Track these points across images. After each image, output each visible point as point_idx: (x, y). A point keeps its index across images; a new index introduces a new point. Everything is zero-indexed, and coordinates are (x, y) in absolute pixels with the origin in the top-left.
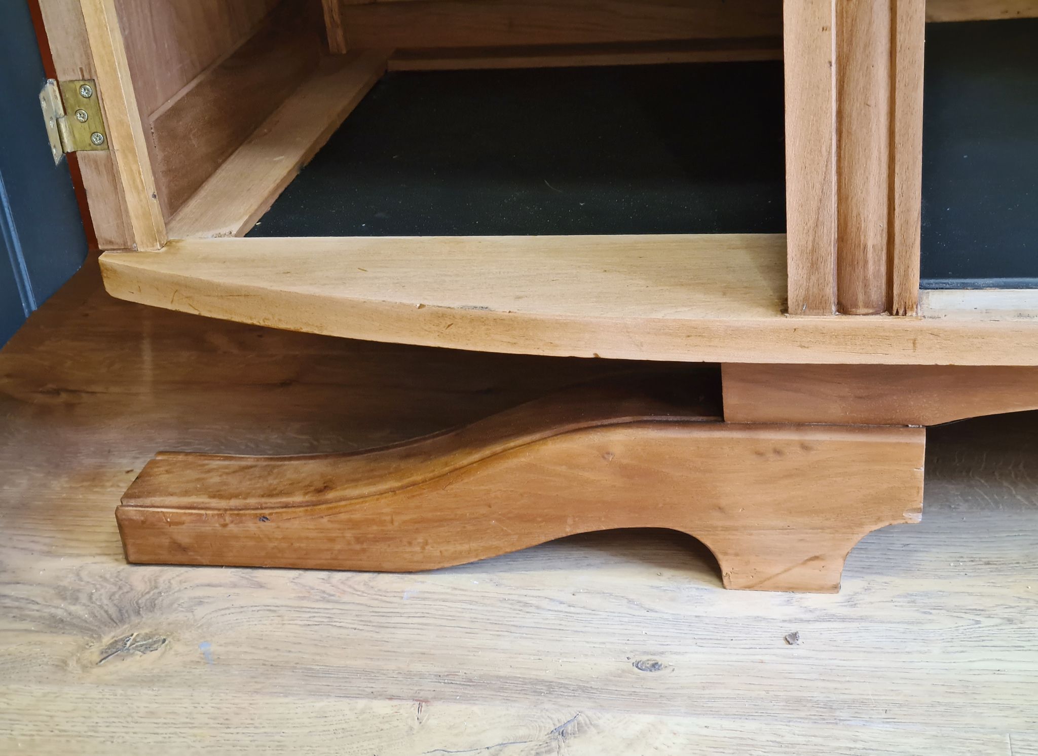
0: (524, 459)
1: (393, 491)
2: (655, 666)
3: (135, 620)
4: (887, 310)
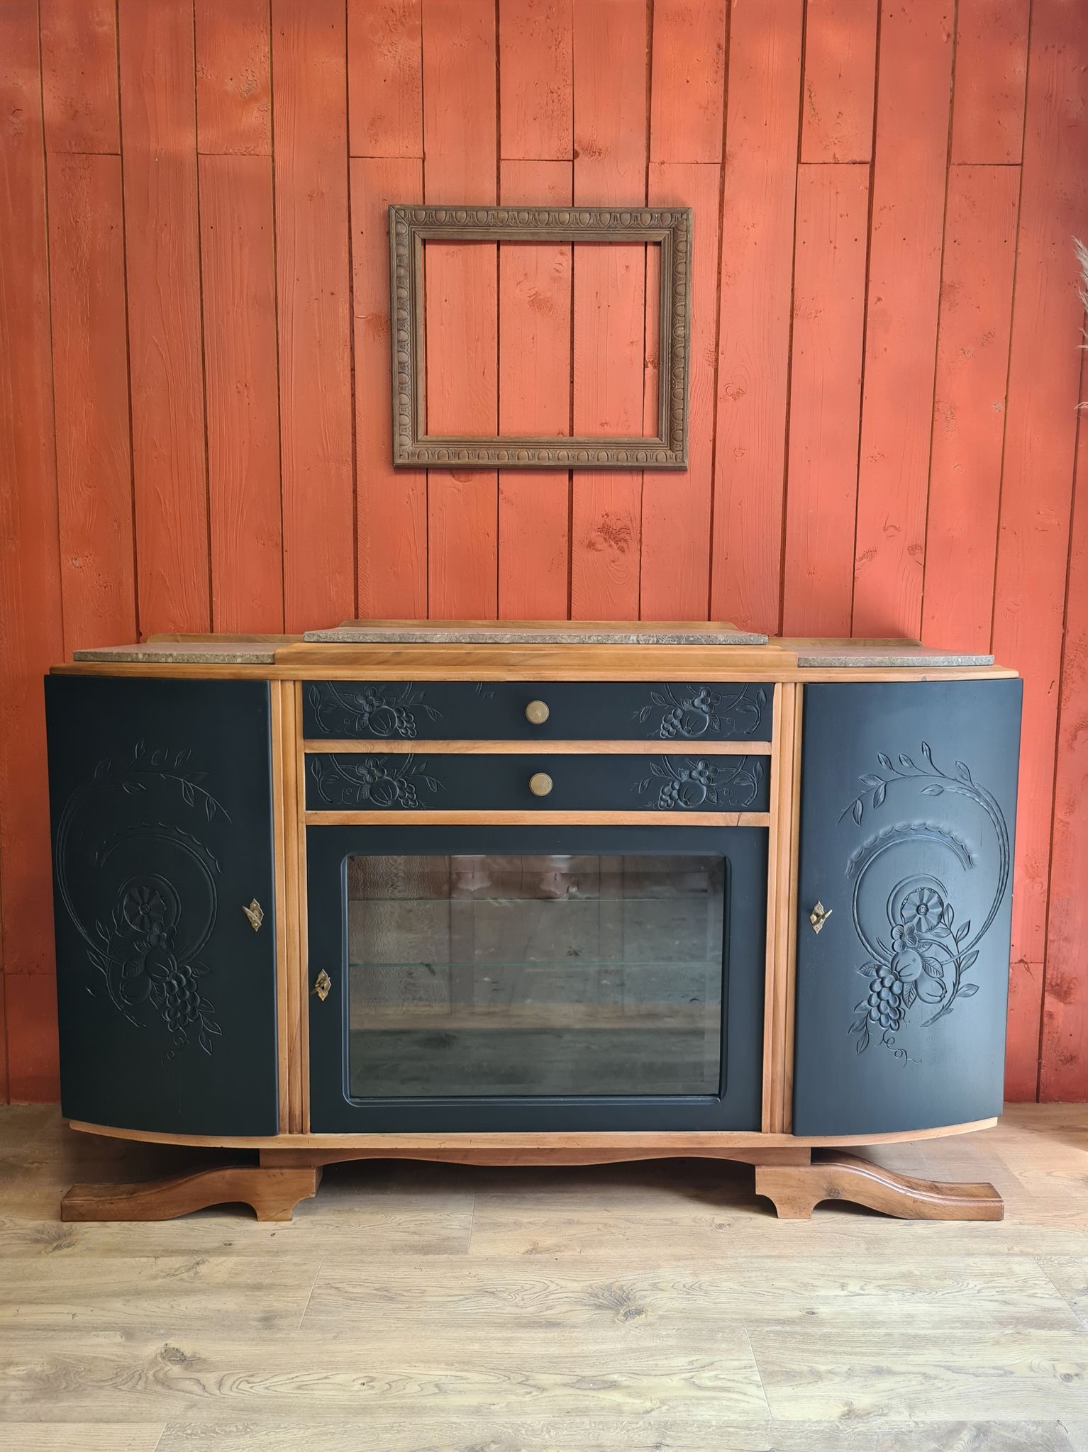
0: (199, 1180)
1: (156, 1192)
2: (230, 1244)
3: (64, 1239)
4: (302, 1132)
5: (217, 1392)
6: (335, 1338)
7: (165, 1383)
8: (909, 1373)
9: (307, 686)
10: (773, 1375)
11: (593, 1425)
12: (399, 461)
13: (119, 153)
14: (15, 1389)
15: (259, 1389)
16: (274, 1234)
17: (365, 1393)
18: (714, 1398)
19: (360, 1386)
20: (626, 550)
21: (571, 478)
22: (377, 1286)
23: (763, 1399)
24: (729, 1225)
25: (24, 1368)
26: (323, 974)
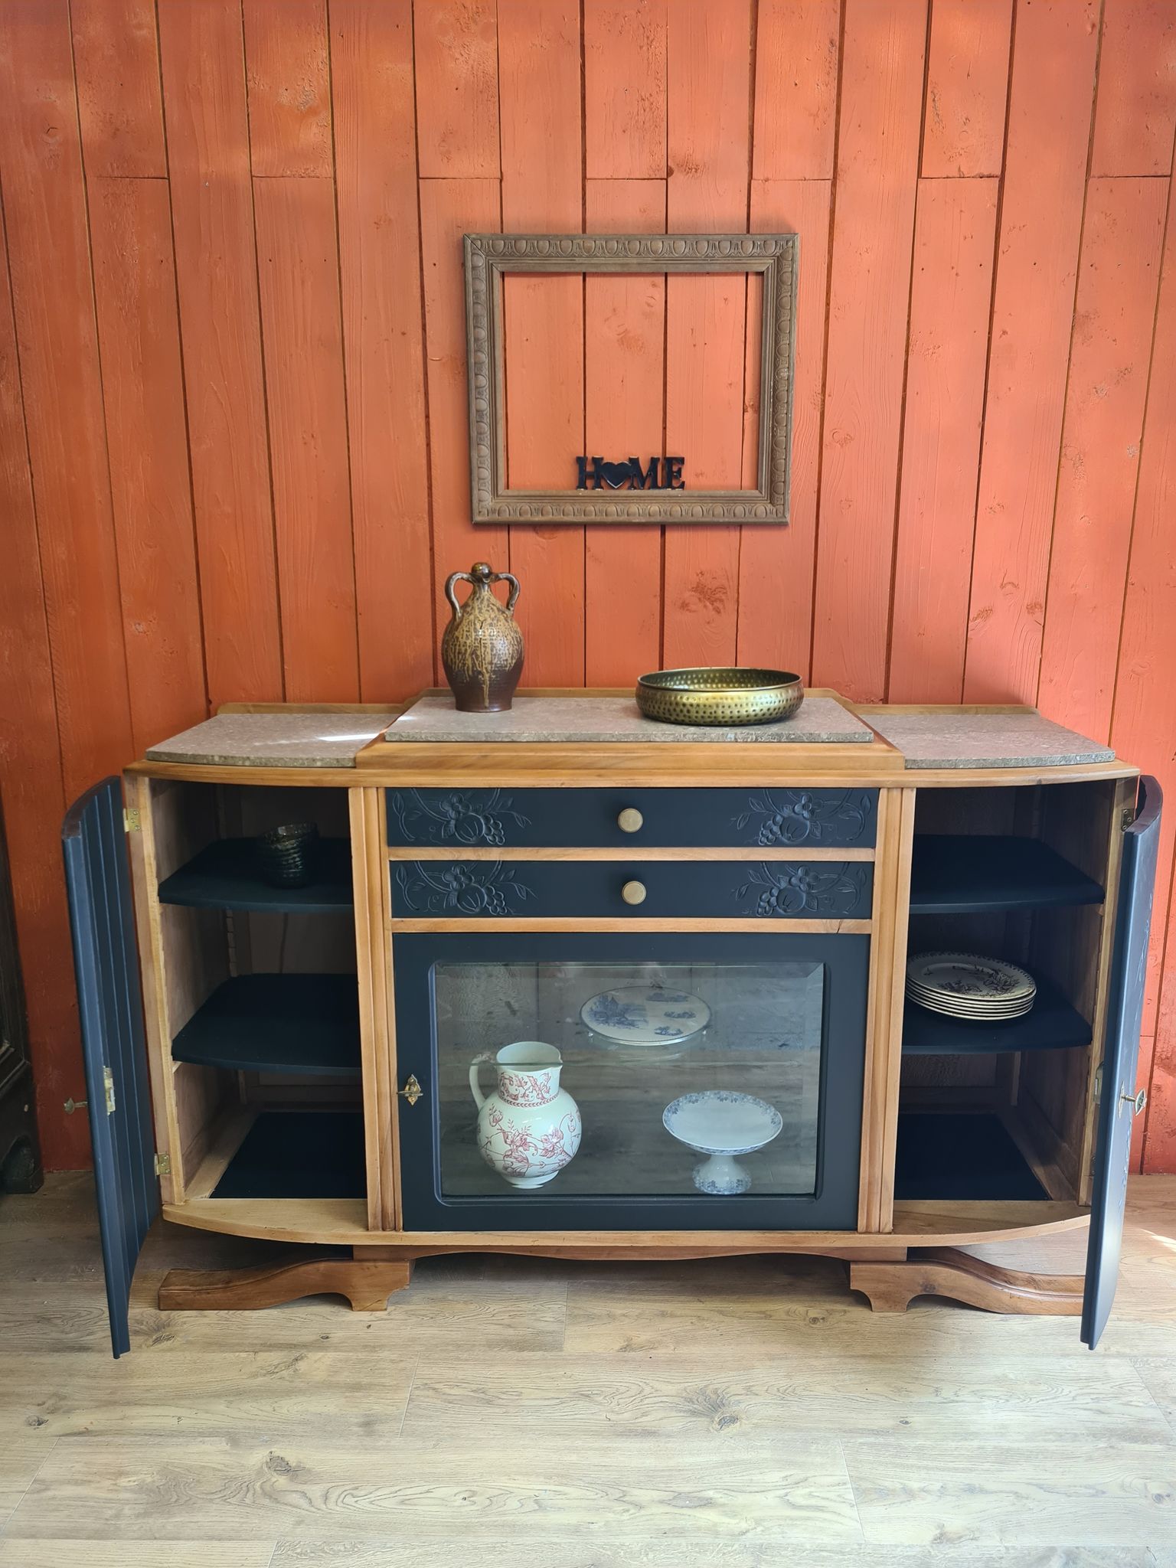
3: (163, 1330)
4: (395, 1229)
5: (323, 1507)
6: (435, 1446)
7: (272, 1495)
8: (1001, 1492)
9: (391, 793)
10: (867, 1493)
11: (690, 1548)
12: (478, 518)
13: (166, 176)
14: (127, 1502)
15: (364, 1504)
16: (370, 1326)
17: (467, 1509)
18: (808, 1519)
19: (461, 1501)
20: (722, 610)
21: (663, 534)
22: (474, 1387)
23: (857, 1521)
24: (823, 1319)
25: (135, 1478)
26: (413, 1079)
